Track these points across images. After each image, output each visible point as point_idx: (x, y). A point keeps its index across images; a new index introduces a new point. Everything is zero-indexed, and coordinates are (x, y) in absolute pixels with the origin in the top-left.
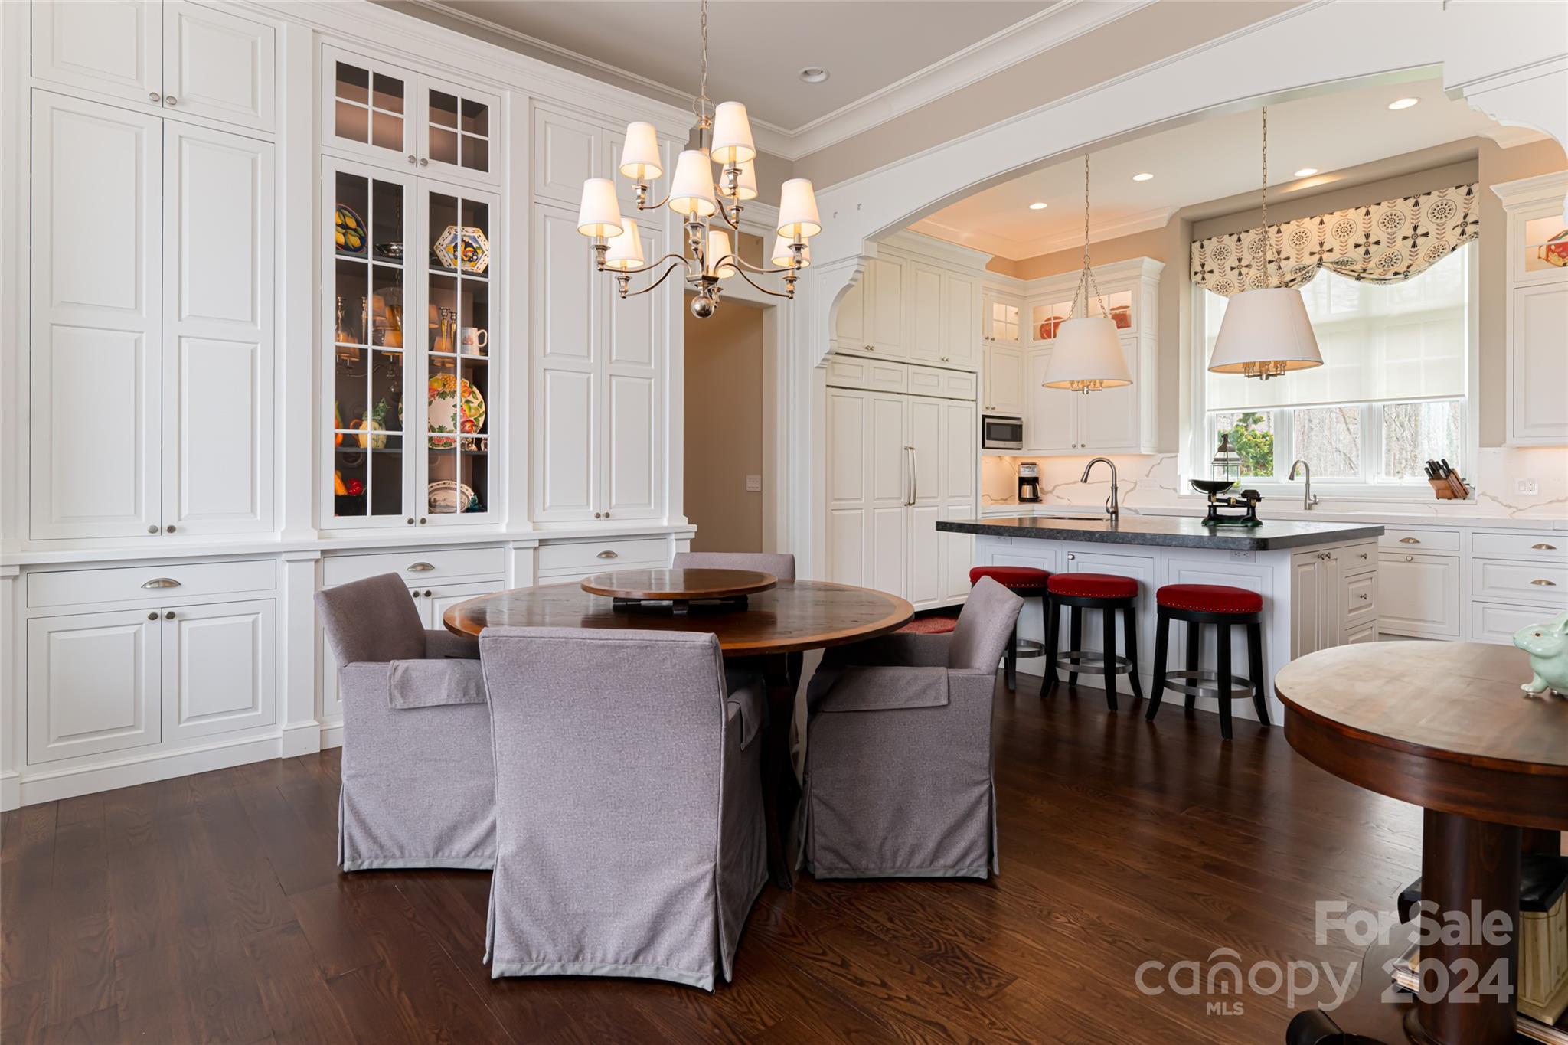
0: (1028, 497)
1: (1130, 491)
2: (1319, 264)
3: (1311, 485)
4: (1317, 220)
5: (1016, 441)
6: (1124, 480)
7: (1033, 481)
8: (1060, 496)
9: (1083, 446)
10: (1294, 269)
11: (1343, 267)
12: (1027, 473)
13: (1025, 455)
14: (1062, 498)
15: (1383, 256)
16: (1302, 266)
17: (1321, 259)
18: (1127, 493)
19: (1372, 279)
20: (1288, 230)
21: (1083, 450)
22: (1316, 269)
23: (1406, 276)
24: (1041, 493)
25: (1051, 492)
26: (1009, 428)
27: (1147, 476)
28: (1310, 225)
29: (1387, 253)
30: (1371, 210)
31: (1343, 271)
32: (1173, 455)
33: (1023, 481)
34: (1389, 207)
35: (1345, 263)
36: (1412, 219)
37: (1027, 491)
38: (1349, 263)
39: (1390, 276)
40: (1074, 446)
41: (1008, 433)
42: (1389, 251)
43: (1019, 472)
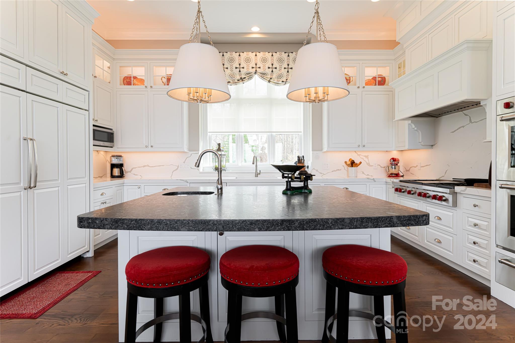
0: (117, 175)
1: (175, 170)
2: (255, 73)
3: (258, 166)
4: (254, 54)
5: (111, 142)
6: (172, 165)
7: (120, 166)
8: (135, 174)
9: (152, 146)
10: (246, 73)
11: (264, 76)
12: (115, 161)
13: (115, 151)
14: (137, 175)
15: (278, 74)
16: (249, 72)
17: (256, 71)
18: (174, 171)
19: (274, 83)
20: (244, 55)
21: (152, 149)
22: (254, 74)
23: (286, 83)
24: (125, 173)
25: (130, 172)
26: (106, 134)
27: (184, 162)
28: (251, 55)
29: (279, 73)
30: (273, 54)
31: (264, 77)
32: (197, 152)
33: (113, 166)
34: (280, 55)
35: (264, 74)
36: (287, 61)
37: (116, 172)
38: (266, 74)
39: (280, 82)
40: (147, 147)
41: (105, 137)
42: (279, 72)
43: (111, 161)
